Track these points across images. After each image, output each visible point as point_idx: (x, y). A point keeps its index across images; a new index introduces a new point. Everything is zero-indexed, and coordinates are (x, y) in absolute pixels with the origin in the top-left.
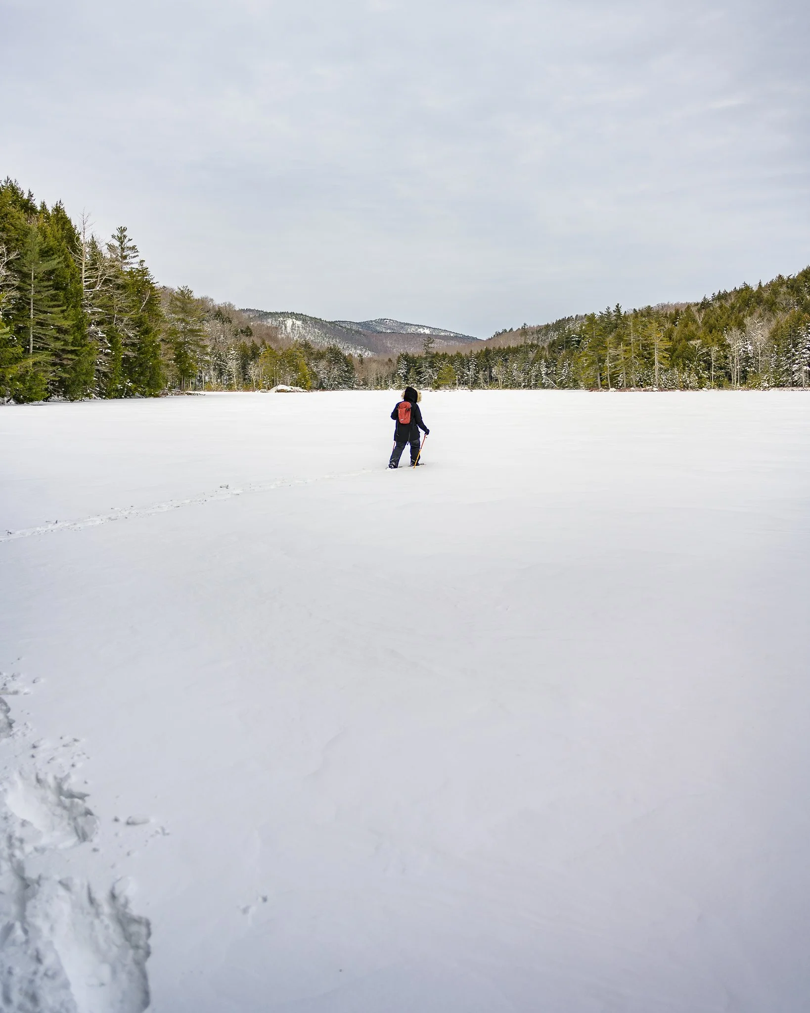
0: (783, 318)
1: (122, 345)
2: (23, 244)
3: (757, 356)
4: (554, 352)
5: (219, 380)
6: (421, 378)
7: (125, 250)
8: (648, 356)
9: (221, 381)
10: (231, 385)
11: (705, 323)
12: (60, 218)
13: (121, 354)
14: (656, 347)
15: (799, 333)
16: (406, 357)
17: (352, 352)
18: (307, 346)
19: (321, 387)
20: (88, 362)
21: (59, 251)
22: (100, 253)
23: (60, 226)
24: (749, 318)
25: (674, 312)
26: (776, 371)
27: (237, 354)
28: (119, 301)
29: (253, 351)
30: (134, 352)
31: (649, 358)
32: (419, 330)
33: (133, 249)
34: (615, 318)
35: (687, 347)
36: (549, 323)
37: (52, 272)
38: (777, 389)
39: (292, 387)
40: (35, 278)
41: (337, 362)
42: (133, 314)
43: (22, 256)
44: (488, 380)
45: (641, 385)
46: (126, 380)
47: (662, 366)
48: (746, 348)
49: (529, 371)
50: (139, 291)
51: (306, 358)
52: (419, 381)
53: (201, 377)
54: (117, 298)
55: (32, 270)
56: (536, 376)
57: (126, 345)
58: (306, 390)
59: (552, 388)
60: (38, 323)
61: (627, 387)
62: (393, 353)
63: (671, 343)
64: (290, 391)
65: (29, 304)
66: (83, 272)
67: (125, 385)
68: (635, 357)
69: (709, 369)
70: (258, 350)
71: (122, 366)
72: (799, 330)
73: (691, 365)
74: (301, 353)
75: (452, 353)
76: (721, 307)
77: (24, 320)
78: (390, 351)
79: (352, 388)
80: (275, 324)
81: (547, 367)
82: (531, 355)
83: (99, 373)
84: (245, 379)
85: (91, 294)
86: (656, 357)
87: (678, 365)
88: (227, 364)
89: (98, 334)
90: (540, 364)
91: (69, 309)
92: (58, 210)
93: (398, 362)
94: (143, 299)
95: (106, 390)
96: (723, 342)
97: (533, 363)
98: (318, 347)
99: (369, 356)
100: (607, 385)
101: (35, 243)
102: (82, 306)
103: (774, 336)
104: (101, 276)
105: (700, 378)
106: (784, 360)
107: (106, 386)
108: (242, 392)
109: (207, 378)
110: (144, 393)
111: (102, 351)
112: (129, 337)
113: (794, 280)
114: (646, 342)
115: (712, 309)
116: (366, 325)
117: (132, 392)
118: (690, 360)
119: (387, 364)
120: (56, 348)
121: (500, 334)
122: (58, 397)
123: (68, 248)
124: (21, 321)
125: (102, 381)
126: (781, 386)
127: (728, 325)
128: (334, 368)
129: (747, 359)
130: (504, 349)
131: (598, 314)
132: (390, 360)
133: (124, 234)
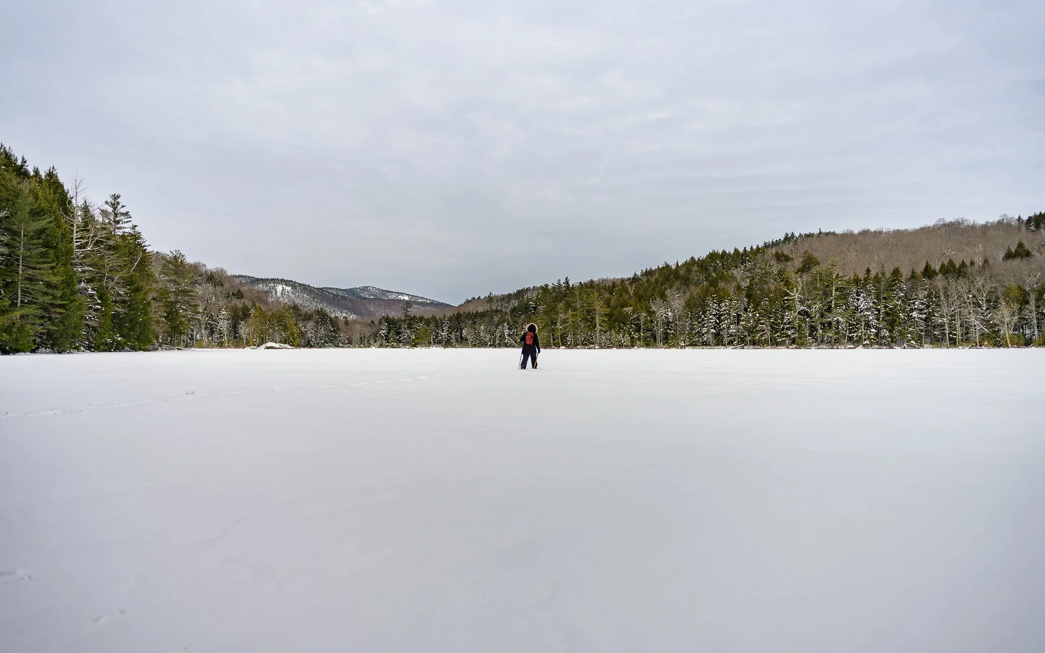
0: (695, 290)
1: (112, 302)
2: (13, 204)
3: (676, 321)
4: (515, 317)
5: (210, 338)
6: (400, 337)
7: (118, 215)
8: (591, 320)
9: (212, 339)
10: (222, 343)
11: (635, 294)
12: (52, 180)
13: (111, 310)
14: (597, 312)
15: (707, 303)
16: (387, 319)
17: (340, 315)
18: (295, 308)
19: (308, 345)
20: (77, 317)
21: (50, 212)
22: (92, 217)
23: (52, 190)
24: (669, 290)
25: (611, 285)
26: (690, 333)
27: (228, 314)
28: (110, 261)
29: (244, 312)
30: (124, 308)
31: (592, 322)
32: (399, 297)
33: (126, 215)
34: (564, 289)
35: (621, 312)
36: (511, 293)
37: (42, 231)
38: (691, 347)
39: (281, 344)
40: (25, 236)
41: (324, 323)
42: (124, 273)
43: (13, 215)
44: (459, 340)
45: (586, 344)
46: (115, 335)
47: (602, 328)
48: (668, 315)
49: (494, 332)
50: (130, 253)
51: (294, 319)
52: (398, 340)
53: (192, 336)
54: (108, 258)
55: (21, 229)
56: (500, 337)
57: (116, 302)
58: (294, 347)
59: (514, 347)
60: (27, 279)
61: (574, 346)
62: (376, 316)
63: (609, 310)
64: (279, 348)
65: (18, 260)
66: (75, 233)
67: (114, 339)
68: (580, 321)
69: (639, 331)
70: (249, 311)
71: (112, 321)
72: (707, 300)
73: (625, 328)
74: (289, 314)
75: (428, 316)
76: (648, 281)
77: (13, 275)
78: (373, 315)
79: (338, 346)
80: (266, 289)
81: (509, 329)
82: (496, 319)
83: (89, 328)
84: (235, 338)
85: (82, 254)
86: (597, 322)
87: (614, 327)
88: (218, 323)
89: (88, 291)
90: (503, 326)
91: (59, 266)
92: (50, 175)
93: (380, 323)
94: (135, 260)
95: (95, 344)
96: (649, 309)
97: (497, 326)
98: (306, 310)
99: (354, 319)
100: (559, 344)
101: (26, 203)
102: (72, 264)
103: (689, 305)
104: (93, 237)
105: (632, 338)
106: (696, 325)
107: (95, 340)
108: (232, 349)
109: (198, 336)
110: (134, 348)
111: (92, 307)
112: (119, 295)
113: (703, 261)
114: (590, 308)
115: (641, 282)
116: (351, 291)
117: (122, 346)
118: (624, 324)
119: (370, 325)
120: (43, 302)
121: (469, 301)
122: (46, 349)
123: (60, 211)
124: (8, 276)
125: (91, 335)
126: (694, 345)
127: (653, 295)
128: (321, 328)
129: (668, 323)
130: (473, 313)
131: (550, 286)
132: (372, 322)
133: (118, 200)
